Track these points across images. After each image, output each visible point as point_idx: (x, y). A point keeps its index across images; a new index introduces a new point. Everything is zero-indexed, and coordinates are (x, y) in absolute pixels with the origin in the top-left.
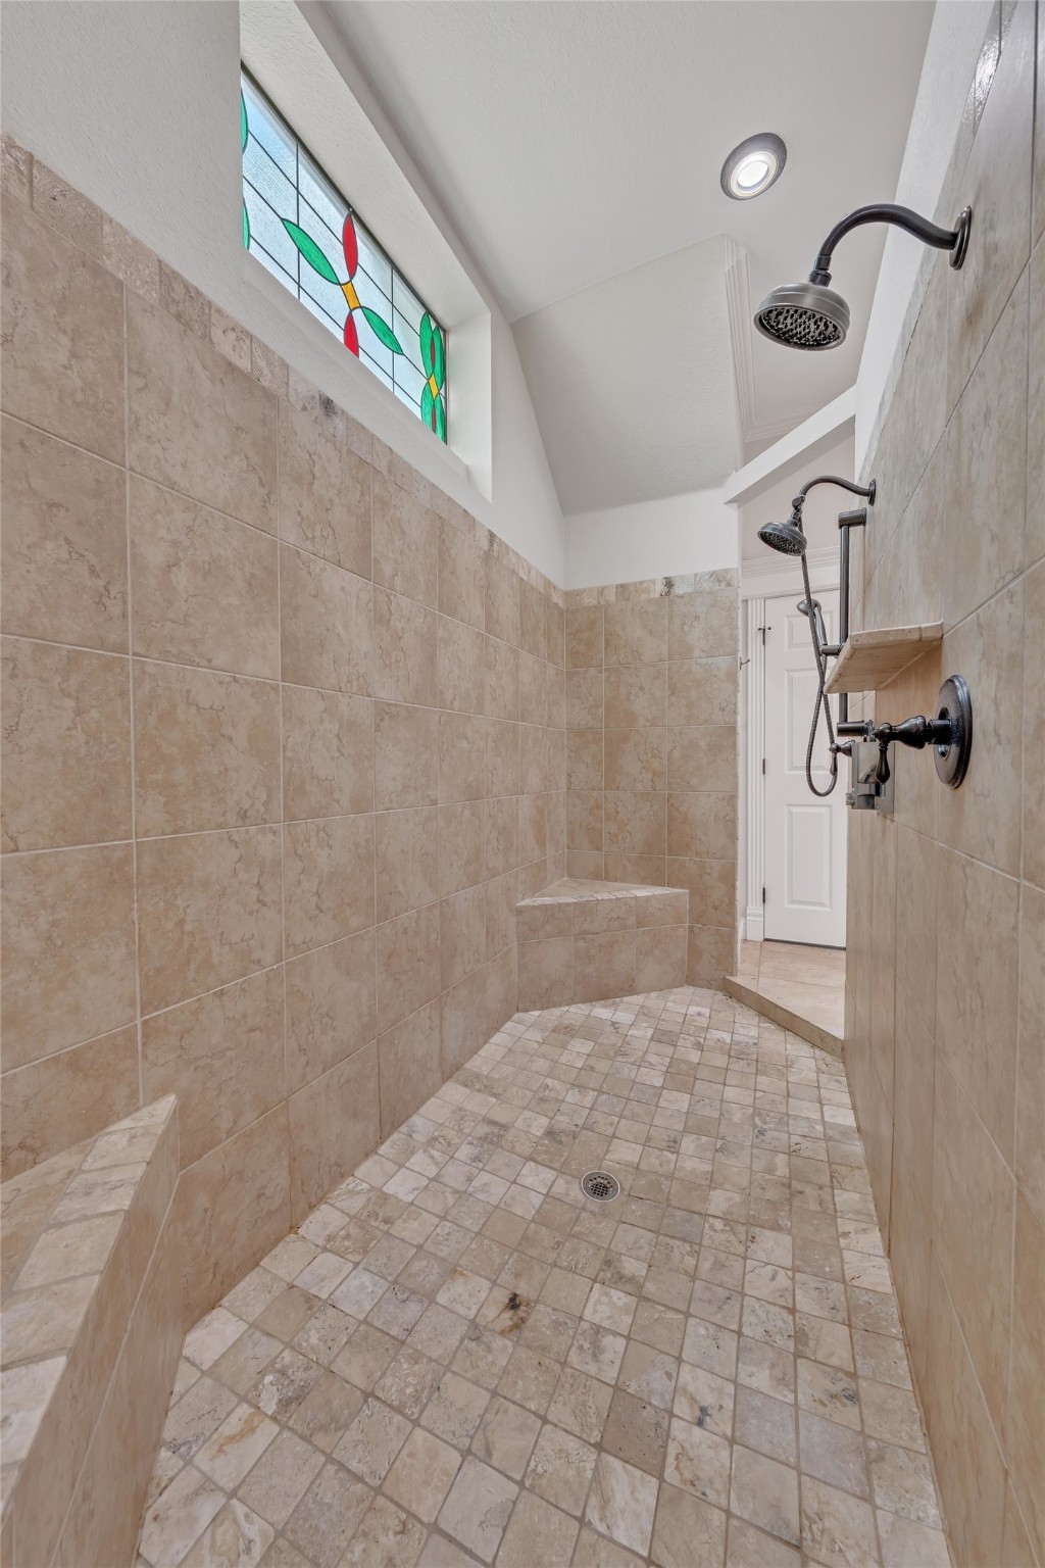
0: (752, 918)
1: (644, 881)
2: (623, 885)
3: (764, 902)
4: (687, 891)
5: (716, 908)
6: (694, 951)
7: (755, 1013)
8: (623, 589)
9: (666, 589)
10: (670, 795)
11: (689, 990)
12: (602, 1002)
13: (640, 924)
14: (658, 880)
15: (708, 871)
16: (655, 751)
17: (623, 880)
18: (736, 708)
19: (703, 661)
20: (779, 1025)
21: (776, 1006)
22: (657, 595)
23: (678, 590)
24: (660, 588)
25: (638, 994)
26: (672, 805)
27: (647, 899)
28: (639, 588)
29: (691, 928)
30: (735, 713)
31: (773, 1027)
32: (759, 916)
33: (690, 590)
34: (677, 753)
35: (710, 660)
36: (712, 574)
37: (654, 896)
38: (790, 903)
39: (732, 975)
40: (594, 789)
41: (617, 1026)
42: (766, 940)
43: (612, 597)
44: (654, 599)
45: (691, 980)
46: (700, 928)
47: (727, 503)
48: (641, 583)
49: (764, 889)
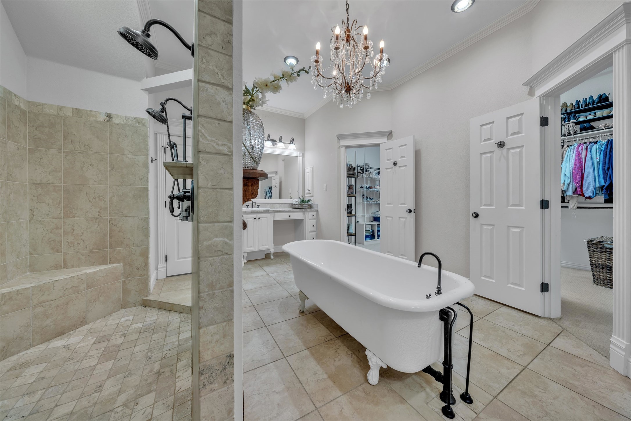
0: (161, 269)
1: (93, 264)
2: (78, 268)
3: (166, 261)
4: (122, 264)
5: (138, 269)
6: (126, 292)
7: (156, 309)
8: (77, 112)
9: (107, 119)
10: (111, 219)
11: (123, 311)
12: (59, 337)
13: (89, 287)
14: (104, 261)
15: (134, 252)
16: (101, 197)
17: (78, 266)
18: (148, 179)
19: (130, 157)
20: (167, 310)
21: (166, 303)
22: (102, 120)
23: (115, 120)
24: (103, 117)
25: (87, 324)
26: (112, 224)
27: (95, 273)
28: (89, 113)
29: (124, 282)
30: (147, 181)
31: (164, 312)
32: (164, 267)
33: (122, 123)
34: (115, 199)
35: (134, 157)
36: (135, 118)
37: (99, 271)
38: (177, 259)
39: (147, 296)
40: (53, 218)
41: (68, 347)
42: (167, 277)
43: (69, 114)
44: (100, 121)
45: (124, 306)
46: (129, 280)
47: (142, 90)
48: (91, 111)
49: (166, 256)
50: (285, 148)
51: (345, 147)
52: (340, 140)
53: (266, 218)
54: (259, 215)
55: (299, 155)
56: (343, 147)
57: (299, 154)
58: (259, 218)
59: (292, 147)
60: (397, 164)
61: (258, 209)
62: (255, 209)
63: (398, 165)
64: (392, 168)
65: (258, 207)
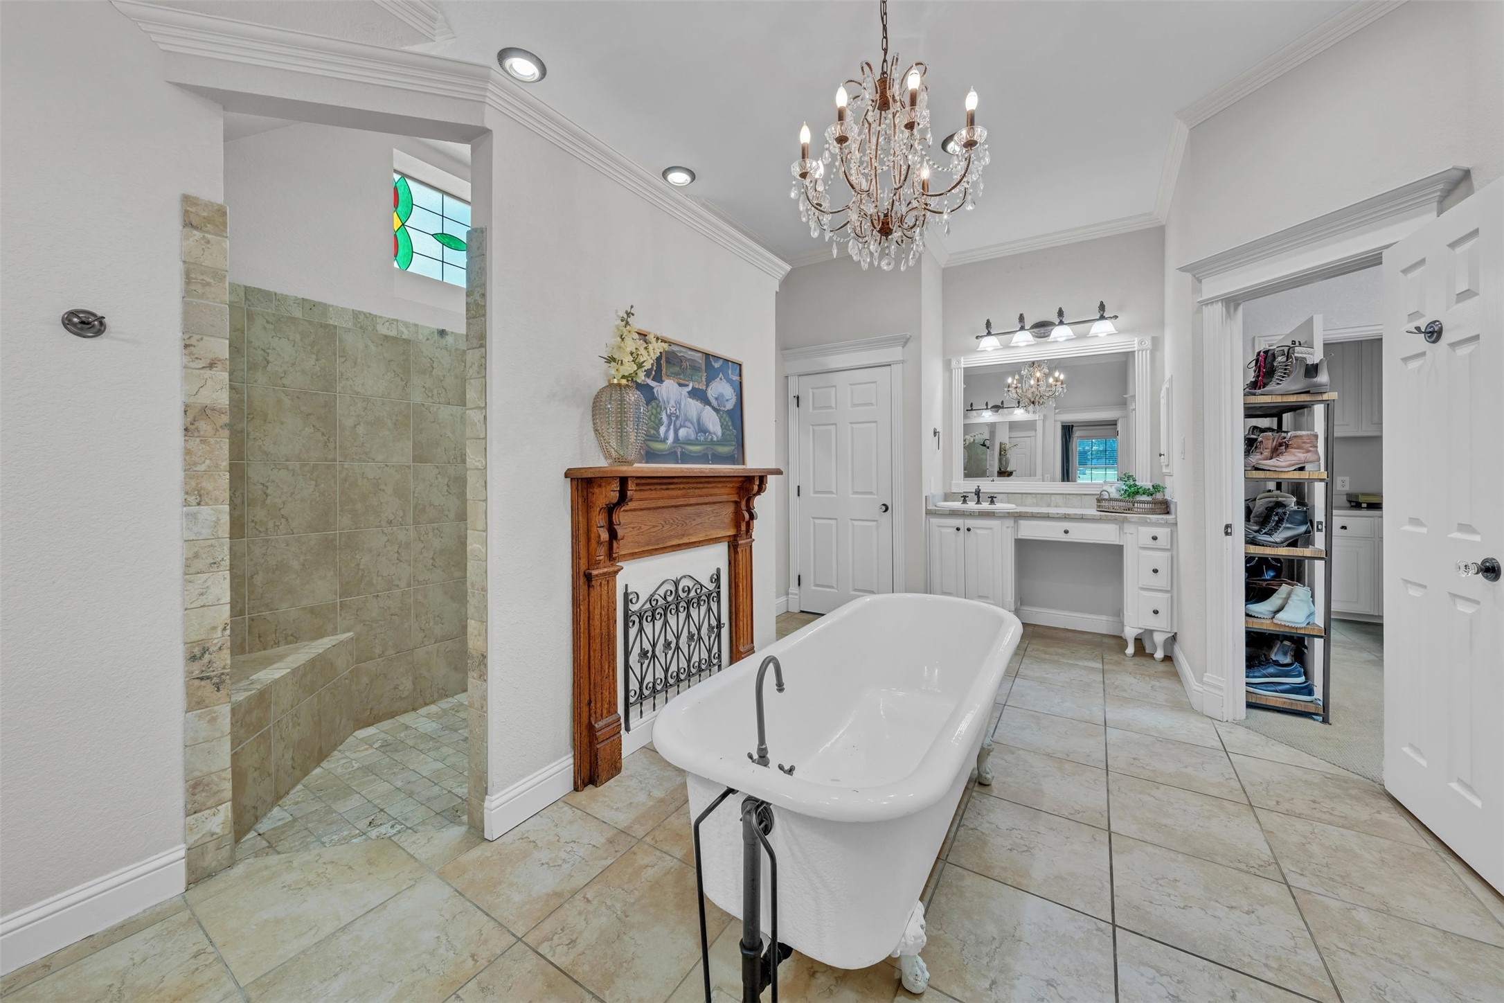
3: (799, 585)
49: (799, 576)
50: (1074, 337)
51: (1220, 304)
52: (1200, 281)
53: (990, 531)
54: (970, 523)
55: (1136, 346)
56: (1210, 302)
57: (1136, 342)
58: (969, 530)
59: (1103, 328)
60: (1440, 332)
61: (992, 507)
62: (985, 506)
63: (1447, 338)
64: (1423, 354)
65: (992, 502)
